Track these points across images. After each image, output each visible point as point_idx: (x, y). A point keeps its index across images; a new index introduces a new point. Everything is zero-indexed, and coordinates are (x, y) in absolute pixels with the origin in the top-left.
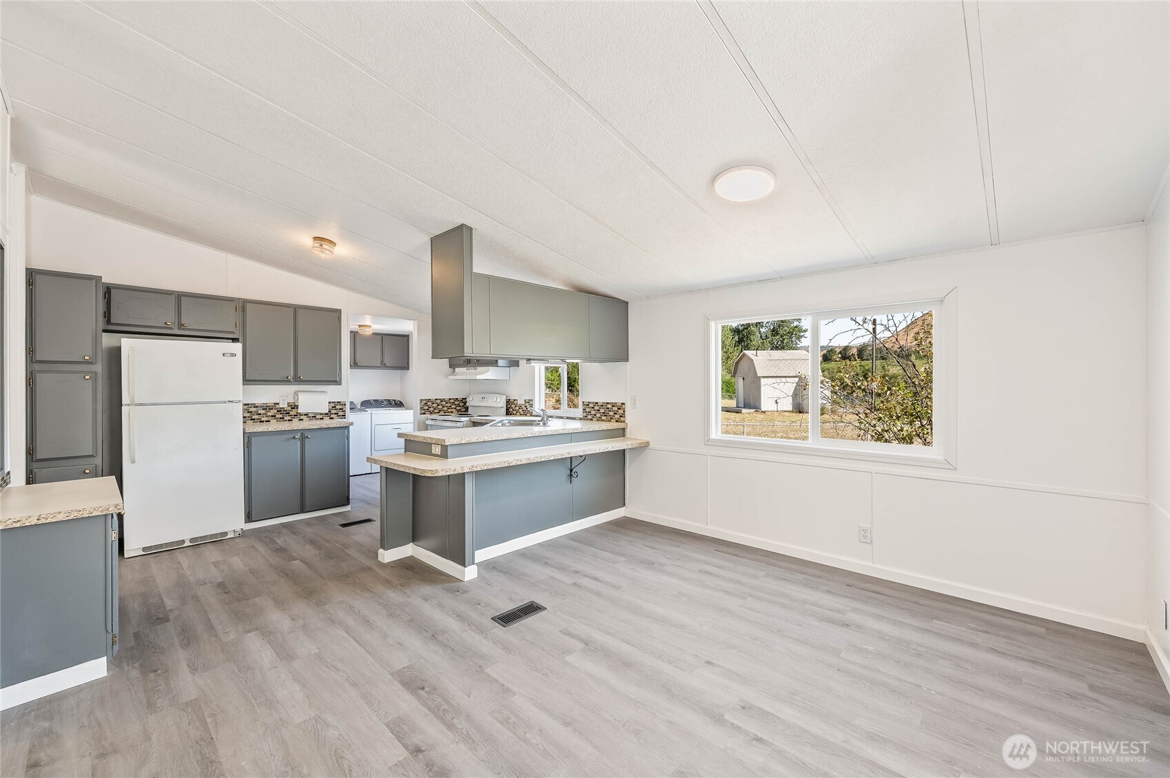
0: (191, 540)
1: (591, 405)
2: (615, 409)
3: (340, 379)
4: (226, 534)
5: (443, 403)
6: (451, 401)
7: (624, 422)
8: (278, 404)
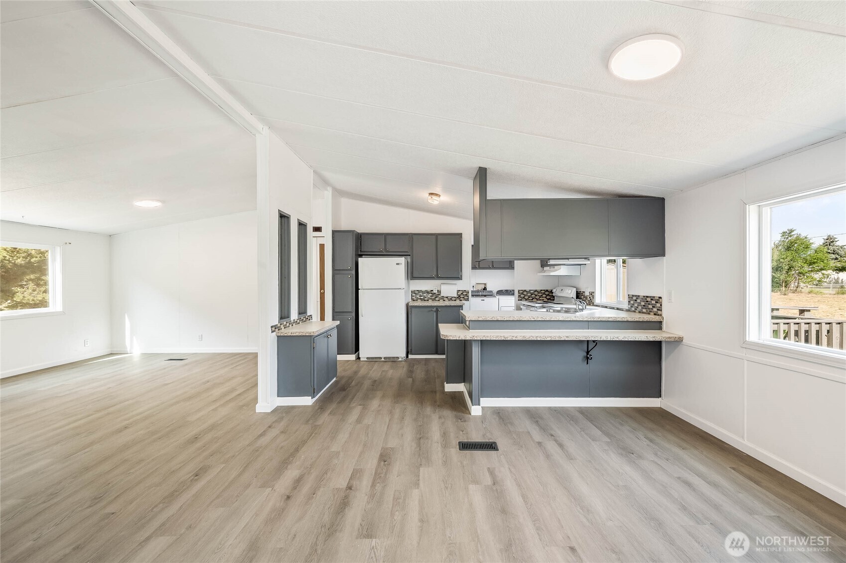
0: (385, 358)
1: (634, 298)
2: (653, 302)
3: (461, 276)
4: (398, 358)
5: (536, 293)
6: (542, 292)
7: (661, 315)
8: (432, 291)
